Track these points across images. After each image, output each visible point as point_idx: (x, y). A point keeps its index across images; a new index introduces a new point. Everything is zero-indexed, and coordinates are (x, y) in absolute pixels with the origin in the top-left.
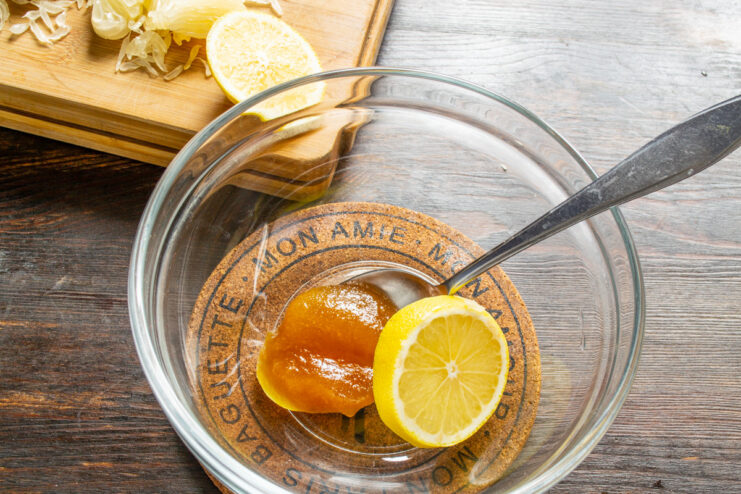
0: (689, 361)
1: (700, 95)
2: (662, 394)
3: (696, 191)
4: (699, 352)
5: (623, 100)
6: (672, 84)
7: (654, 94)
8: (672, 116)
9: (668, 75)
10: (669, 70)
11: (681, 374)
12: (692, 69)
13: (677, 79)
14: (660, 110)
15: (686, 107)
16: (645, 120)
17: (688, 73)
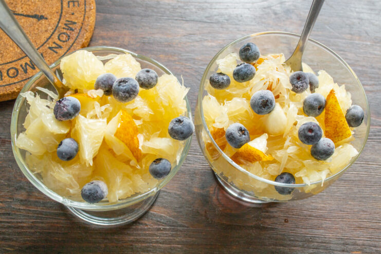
0: (359, 192)
1: (376, 26)
2: (341, 211)
3: (370, 85)
4: (366, 186)
5: (328, 27)
6: (359, 19)
7: (347, 24)
8: (357, 38)
9: (357, 12)
10: (357, 10)
11: (353, 199)
12: (372, 10)
13: (362, 15)
14: (351, 34)
15: (366, 33)
16: (341, 40)
17: (369, 12)
